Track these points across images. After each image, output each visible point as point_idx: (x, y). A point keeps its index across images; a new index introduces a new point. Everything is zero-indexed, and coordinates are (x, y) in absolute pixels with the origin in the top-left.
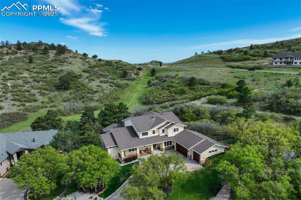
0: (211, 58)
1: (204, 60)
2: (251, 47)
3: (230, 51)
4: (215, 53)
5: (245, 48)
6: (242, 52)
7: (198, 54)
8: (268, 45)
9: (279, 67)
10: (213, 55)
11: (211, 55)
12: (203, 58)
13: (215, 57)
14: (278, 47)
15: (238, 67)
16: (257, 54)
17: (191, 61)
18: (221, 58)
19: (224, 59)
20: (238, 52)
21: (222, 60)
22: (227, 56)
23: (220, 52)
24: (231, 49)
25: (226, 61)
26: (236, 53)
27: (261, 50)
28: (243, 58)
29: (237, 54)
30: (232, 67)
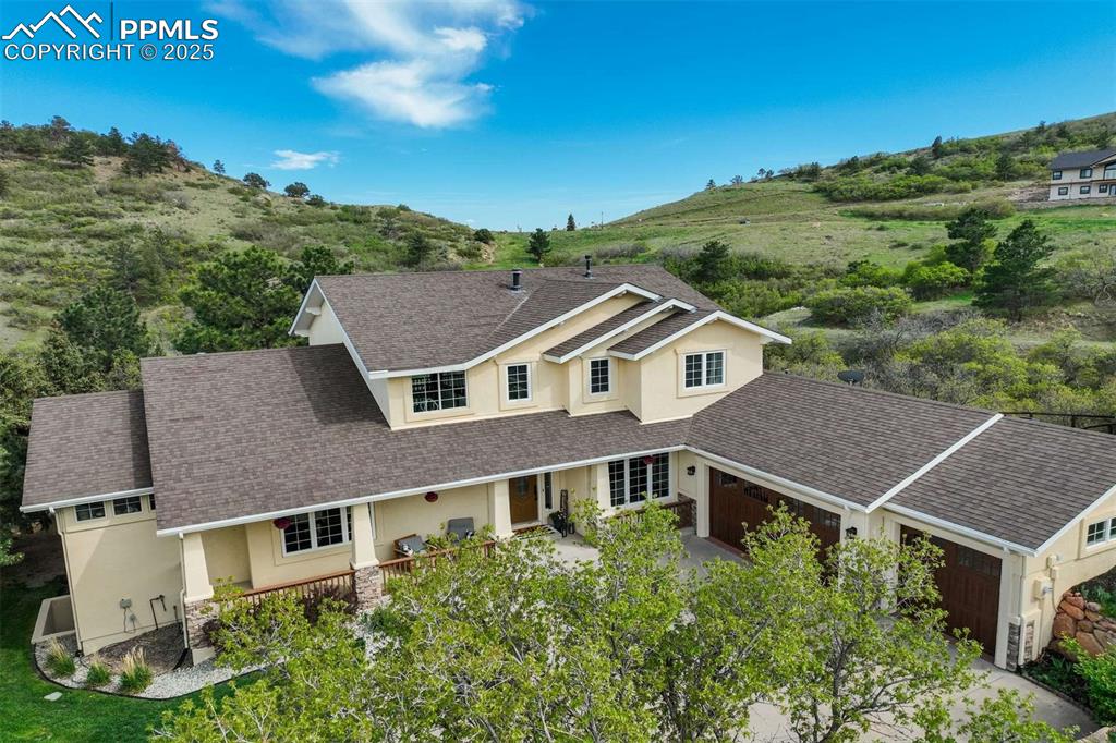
0: (774, 193)
1: (747, 201)
2: (938, 150)
3: (851, 166)
4: (788, 176)
5: (909, 154)
6: (900, 167)
7: (718, 184)
8: (1005, 140)
9: (1080, 206)
10: (781, 186)
11: (774, 184)
12: (742, 196)
13: (791, 188)
14: (1049, 143)
15: (900, 216)
16: (966, 171)
17: (696, 208)
18: (817, 190)
19: (830, 195)
20: (883, 169)
21: (824, 199)
22: (842, 183)
23: (811, 173)
24: (855, 159)
25: (841, 201)
26: (877, 172)
27: (977, 156)
28: (910, 187)
29: (882, 175)
30: (871, 216)
